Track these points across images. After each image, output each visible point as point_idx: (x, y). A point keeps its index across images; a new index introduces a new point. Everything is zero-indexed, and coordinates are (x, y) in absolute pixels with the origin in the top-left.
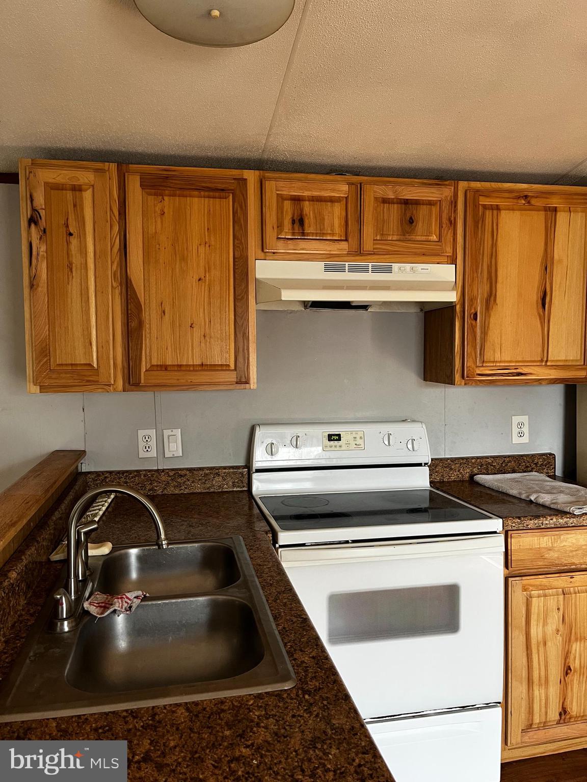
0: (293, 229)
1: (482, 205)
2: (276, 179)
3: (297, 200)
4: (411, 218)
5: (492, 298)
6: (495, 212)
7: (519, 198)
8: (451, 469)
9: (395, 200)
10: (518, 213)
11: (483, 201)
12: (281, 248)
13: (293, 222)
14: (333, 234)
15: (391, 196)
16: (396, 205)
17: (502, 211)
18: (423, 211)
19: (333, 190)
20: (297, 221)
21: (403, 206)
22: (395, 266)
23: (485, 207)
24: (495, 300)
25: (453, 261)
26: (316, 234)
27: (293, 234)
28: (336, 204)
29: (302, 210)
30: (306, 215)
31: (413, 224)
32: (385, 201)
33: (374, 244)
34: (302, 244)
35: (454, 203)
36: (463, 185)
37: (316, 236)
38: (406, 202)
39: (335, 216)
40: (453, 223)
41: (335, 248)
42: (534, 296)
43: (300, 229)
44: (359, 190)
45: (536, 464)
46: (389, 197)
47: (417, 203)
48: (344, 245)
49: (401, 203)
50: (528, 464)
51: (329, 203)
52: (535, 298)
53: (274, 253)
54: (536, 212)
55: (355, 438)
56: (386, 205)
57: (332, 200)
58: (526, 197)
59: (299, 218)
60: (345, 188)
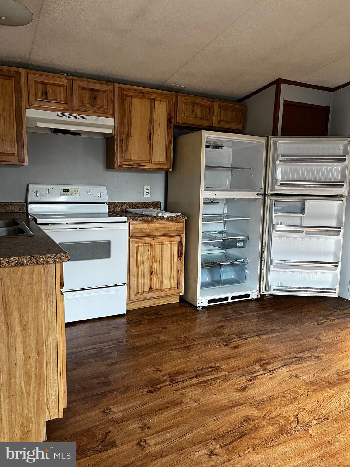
0: (42, 96)
1: (125, 94)
2: (34, 74)
3: (44, 84)
4: (95, 97)
5: (129, 134)
6: (130, 98)
7: (140, 93)
8: (118, 206)
9: (88, 88)
10: (140, 99)
11: (125, 93)
12: (37, 104)
13: (43, 94)
14: (61, 101)
15: (86, 86)
16: (88, 91)
17: (133, 98)
18: (100, 94)
19: (60, 81)
20: (44, 93)
21: (91, 92)
22: (89, 117)
23: (126, 95)
24: (131, 135)
25: (113, 117)
26: (53, 100)
27: (43, 99)
28: (61, 87)
29: (46, 89)
30: (48, 91)
31: (96, 99)
32: (83, 88)
33: (79, 107)
34: (47, 104)
35: (113, 92)
36: (117, 85)
37: (53, 101)
38: (93, 90)
39: (61, 93)
40: (113, 101)
41: (62, 107)
42: (146, 134)
43: (46, 97)
44: (71, 82)
45: (153, 205)
46: (84, 87)
47: (97, 91)
48: (66, 106)
49: (90, 90)
50: (150, 205)
51: (59, 87)
52: (147, 135)
53: (34, 106)
54: (147, 100)
55: (75, 191)
56: (83, 90)
57: (60, 86)
58: (143, 93)
59: (45, 92)
60: (66, 81)
